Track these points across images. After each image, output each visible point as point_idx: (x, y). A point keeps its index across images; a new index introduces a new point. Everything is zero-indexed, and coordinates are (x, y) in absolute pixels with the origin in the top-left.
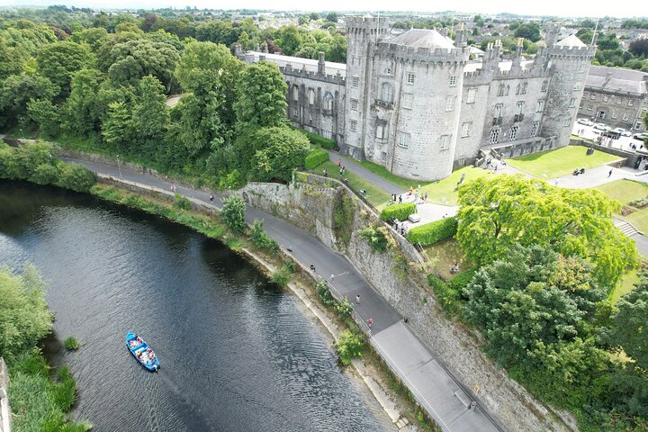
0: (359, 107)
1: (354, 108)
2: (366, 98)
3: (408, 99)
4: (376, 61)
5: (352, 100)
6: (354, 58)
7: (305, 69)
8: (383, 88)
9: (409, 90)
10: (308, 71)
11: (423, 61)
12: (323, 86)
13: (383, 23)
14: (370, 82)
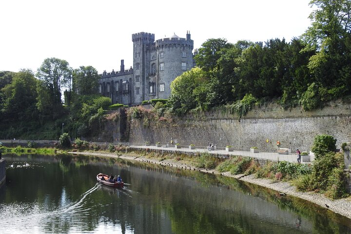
0: (140, 79)
1: (138, 81)
2: (143, 73)
3: (162, 65)
4: (148, 54)
5: (137, 77)
6: (136, 54)
7: (113, 71)
8: (152, 67)
9: (161, 61)
10: (115, 72)
11: (166, 45)
12: (123, 78)
13: (151, 36)
14: (146, 64)
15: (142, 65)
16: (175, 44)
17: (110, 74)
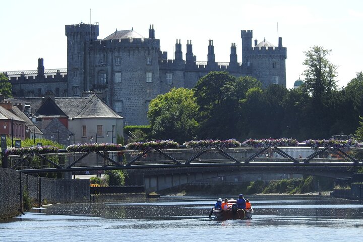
0: (80, 92)
1: (75, 94)
2: (85, 84)
3: (118, 76)
4: (92, 56)
5: (74, 88)
6: (73, 54)
7: (23, 75)
8: (99, 75)
9: (118, 70)
10: (27, 76)
11: (125, 48)
12: (43, 87)
13: (94, 29)
14: (88, 71)
15: (83, 71)
16: (137, 48)
17: (17, 79)
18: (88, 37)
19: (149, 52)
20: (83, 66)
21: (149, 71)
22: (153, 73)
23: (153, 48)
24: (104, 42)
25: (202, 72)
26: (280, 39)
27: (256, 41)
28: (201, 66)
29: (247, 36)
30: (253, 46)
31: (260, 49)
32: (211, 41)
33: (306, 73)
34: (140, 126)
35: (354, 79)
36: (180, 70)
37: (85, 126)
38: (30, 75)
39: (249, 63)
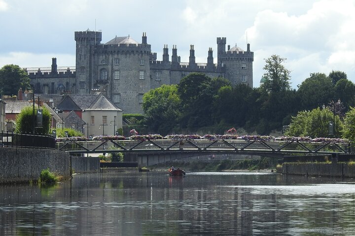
0: (86, 86)
1: (82, 87)
2: (90, 79)
3: (117, 74)
4: (96, 57)
5: (81, 82)
6: (80, 55)
7: (39, 71)
8: (101, 73)
9: (117, 69)
10: (43, 72)
11: (123, 51)
12: (56, 81)
13: (98, 35)
14: (93, 69)
15: (88, 69)
16: (133, 51)
17: (35, 74)
18: (93, 42)
19: (142, 55)
20: (88, 65)
21: (142, 71)
22: (145, 72)
23: (145, 52)
24: (106, 46)
25: (185, 71)
26: (248, 45)
27: (229, 46)
28: (184, 66)
29: (221, 42)
30: (227, 50)
31: (232, 53)
32: (192, 46)
33: (266, 76)
34: (134, 115)
35: (307, 79)
36: (167, 70)
37: (94, 117)
38: (45, 72)
39: (223, 64)
